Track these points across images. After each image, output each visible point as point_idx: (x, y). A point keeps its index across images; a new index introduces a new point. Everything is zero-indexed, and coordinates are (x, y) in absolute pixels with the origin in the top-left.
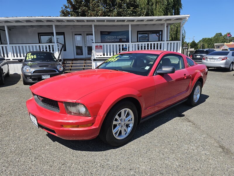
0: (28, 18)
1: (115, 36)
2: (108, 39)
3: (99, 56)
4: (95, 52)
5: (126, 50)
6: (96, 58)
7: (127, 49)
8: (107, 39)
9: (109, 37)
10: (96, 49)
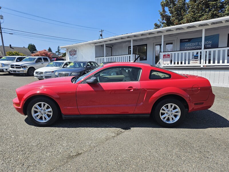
0: (114, 37)
1: (197, 43)
2: (189, 46)
3: (166, 64)
4: (162, 61)
5: (197, 58)
6: (163, 66)
7: (198, 56)
8: (187, 46)
9: (189, 44)
10: (163, 58)
